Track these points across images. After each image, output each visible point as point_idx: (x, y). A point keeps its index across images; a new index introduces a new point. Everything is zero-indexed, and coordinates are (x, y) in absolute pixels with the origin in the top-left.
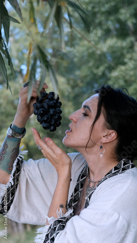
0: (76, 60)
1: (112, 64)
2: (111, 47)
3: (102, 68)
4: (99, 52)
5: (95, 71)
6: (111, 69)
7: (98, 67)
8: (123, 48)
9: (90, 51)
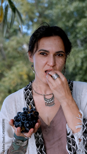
0: (54, 18)
1: (78, 18)
2: (76, 8)
3: (71, 22)
4: (68, 12)
5: (67, 24)
6: (77, 21)
7: (68, 21)
8: (83, 7)
9: (63, 11)
